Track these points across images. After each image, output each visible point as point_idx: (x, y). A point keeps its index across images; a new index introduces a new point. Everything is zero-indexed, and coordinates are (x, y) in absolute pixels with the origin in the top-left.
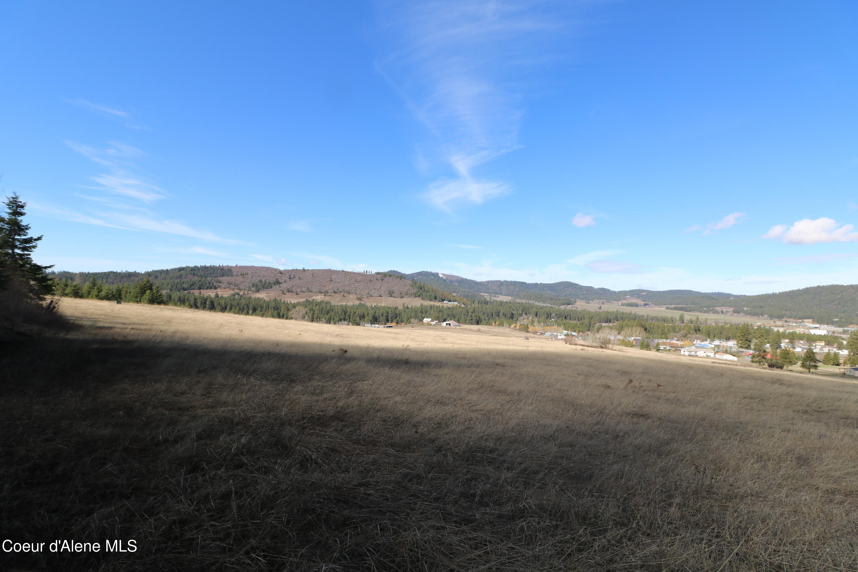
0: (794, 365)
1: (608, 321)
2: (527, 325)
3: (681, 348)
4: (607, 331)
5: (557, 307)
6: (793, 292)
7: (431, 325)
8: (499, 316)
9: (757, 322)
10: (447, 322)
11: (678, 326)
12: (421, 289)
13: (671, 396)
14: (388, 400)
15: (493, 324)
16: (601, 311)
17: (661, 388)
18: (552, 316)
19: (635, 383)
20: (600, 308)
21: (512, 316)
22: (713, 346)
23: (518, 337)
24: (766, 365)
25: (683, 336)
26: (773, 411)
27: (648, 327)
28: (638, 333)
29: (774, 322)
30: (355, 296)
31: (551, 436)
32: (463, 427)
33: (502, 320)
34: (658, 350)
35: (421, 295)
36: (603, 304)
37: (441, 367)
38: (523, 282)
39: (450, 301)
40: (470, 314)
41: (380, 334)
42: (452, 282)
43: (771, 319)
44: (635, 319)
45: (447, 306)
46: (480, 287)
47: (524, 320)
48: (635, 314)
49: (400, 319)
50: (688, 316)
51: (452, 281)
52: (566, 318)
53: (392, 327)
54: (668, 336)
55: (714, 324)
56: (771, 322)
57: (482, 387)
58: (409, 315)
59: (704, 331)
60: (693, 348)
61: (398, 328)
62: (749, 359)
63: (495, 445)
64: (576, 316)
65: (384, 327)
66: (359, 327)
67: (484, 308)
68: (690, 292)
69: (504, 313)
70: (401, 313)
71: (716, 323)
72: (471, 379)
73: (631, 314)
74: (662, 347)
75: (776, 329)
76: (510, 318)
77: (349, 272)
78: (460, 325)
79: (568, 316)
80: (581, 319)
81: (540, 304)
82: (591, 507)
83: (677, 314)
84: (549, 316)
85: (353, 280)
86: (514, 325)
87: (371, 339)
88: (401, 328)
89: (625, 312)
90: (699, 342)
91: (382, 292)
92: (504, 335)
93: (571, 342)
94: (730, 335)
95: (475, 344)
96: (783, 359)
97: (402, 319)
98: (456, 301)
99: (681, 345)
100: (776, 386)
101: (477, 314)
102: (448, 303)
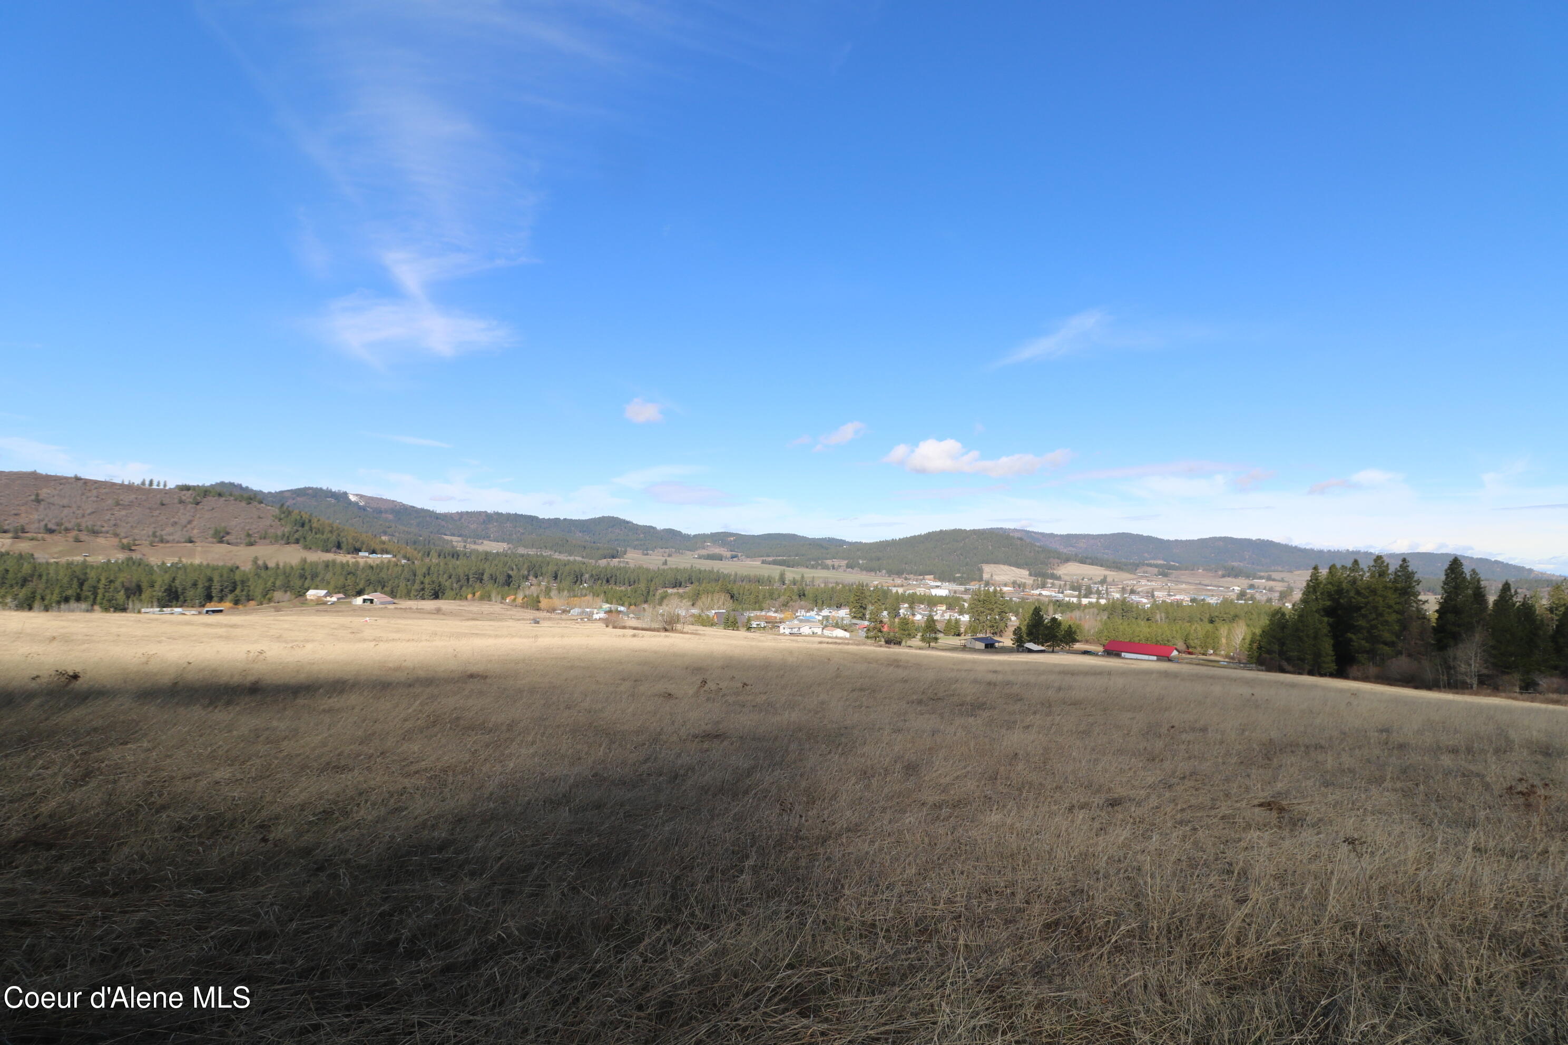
0: (914, 639)
1: (677, 584)
2: (538, 597)
3: (781, 623)
4: (675, 601)
5: (593, 561)
6: (914, 538)
7: (325, 603)
8: (481, 580)
9: (875, 581)
10: (366, 597)
11: (777, 589)
12: (303, 525)
13: (761, 699)
14: (194, 779)
15: (470, 596)
16: (666, 567)
17: (748, 688)
18: (583, 579)
19: (711, 685)
20: (665, 563)
21: (508, 581)
22: (820, 618)
23: (519, 620)
24: (883, 643)
25: (783, 605)
26: (884, 705)
27: (735, 593)
28: (721, 603)
29: (893, 580)
30: (115, 541)
31: (564, 796)
32: (383, 811)
33: (487, 589)
34: (749, 629)
35: (302, 540)
36: (670, 556)
37: (342, 691)
38: (531, 516)
39: (374, 552)
40: (419, 578)
41: (187, 629)
42: (381, 512)
43: (890, 576)
44: (717, 580)
45: (366, 562)
46: (443, 523)
47: (532, 588)
48: (718, 572)
49: (244, 593)
50: (791, 574)
51: (379, 511)
52: (608, 581)
53: (221, 611)
54: (764, 605)
55: (823, 585)
56: (890, 580)
57: (434, 723)
58: (269, 583)
59: (811, 595)
60: (796, 622)
61: (240, 614)
62: (863, 634)
63: (452, 834)
64: (626, 577)
65: (200, 613)
66: (124, 614)
67: (450, 566)
68: (793, 537)
69: (491, 575)
70: (248, 580)
71: (826, 583)
72: (410, 710)
73: (711, 572)
74: (754, 624)
75: (894, 590)
76: (503, 585)
77: (96, 482)
78: (395, 601)
79: (611, 577)
80: (635, 582)
81: (564, 557)
82: (621, 905)
83: (774, 571)
84: (578, 579)
85: (110, 502)
86: (513, 597)
87: (160, 642)
88: (246, 613)
89: (703, 569)
90: (803, 612)
91: (195, 531)
92: (491, 617)
93: (616, 624)
94: (842, 600)
95: (428, 638)
96: (902, 632)
97: (251, 593)
98: (387, 553)
99: (780, 619)
100: (891, 669)
101: (435, 578)
102: (368, 557)
